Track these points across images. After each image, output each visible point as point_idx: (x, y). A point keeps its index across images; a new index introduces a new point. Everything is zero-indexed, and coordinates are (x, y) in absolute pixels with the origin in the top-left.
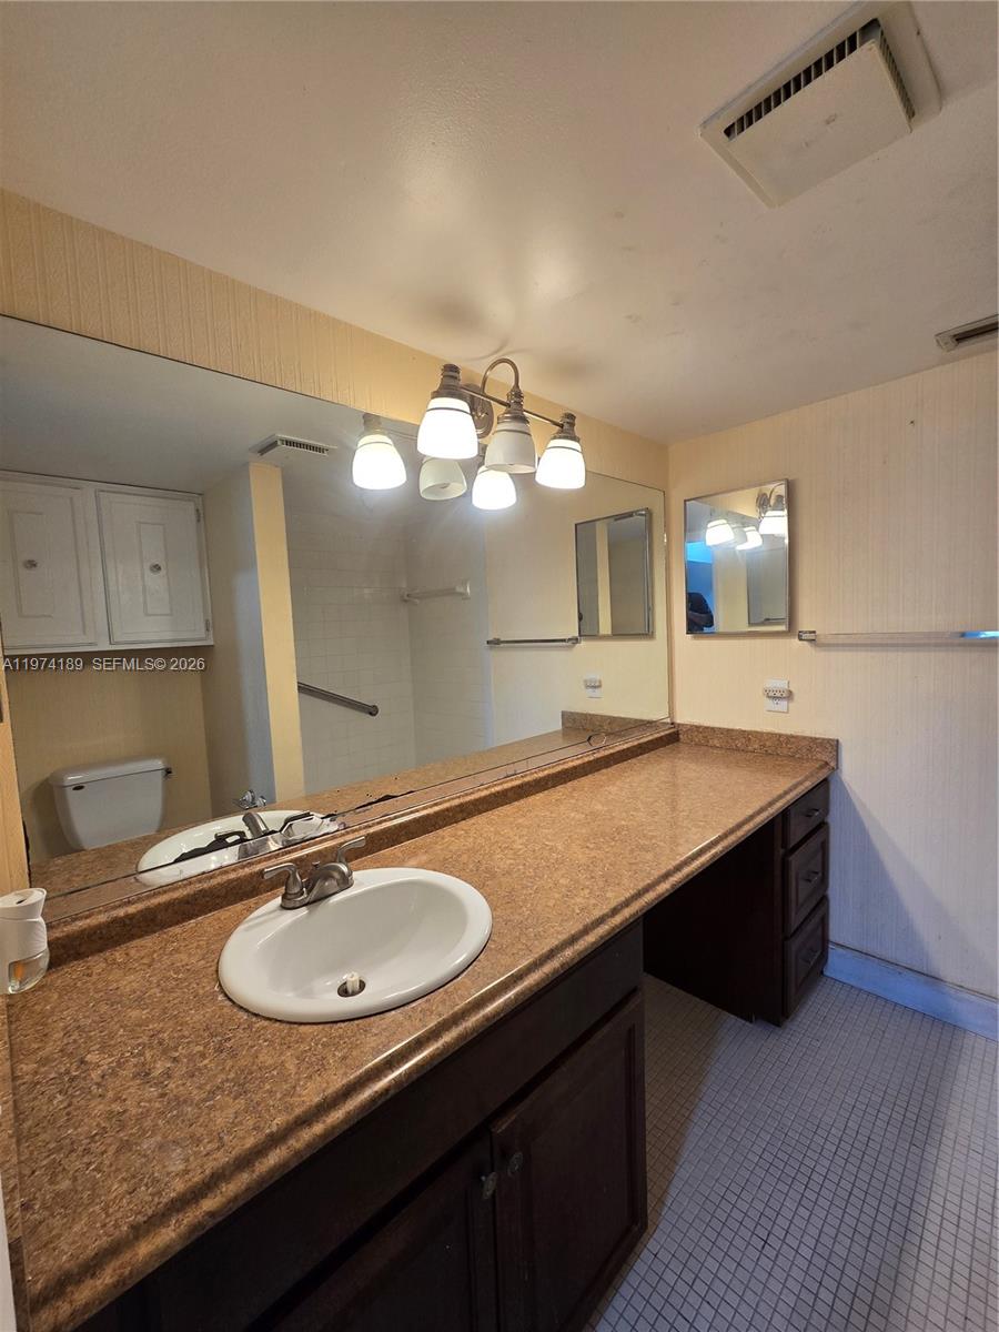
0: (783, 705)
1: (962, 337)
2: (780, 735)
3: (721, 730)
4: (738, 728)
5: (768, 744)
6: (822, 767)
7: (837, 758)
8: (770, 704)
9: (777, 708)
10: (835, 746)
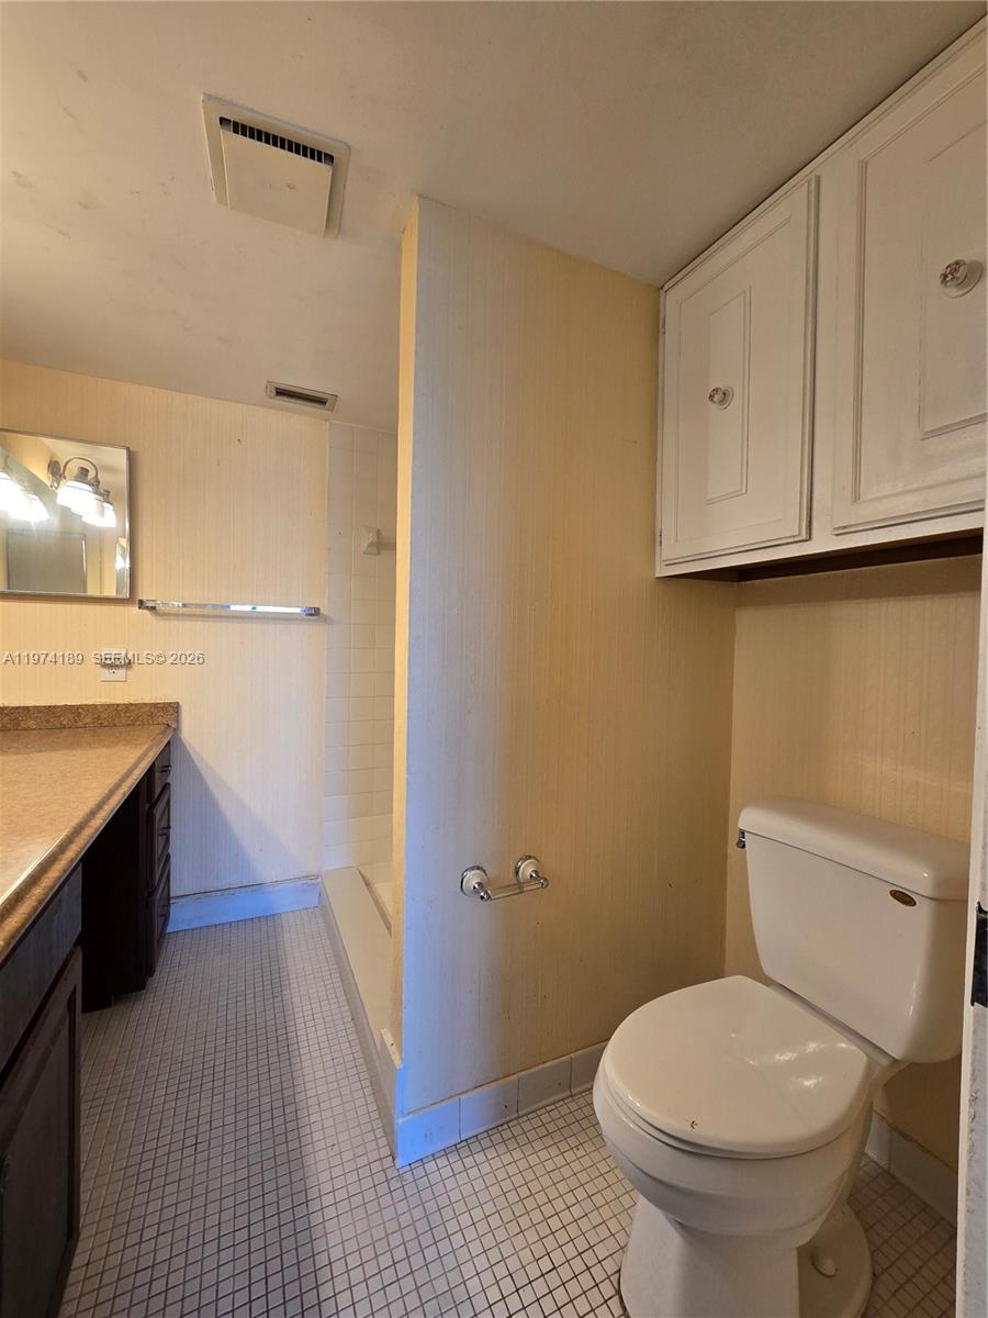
0: (121, 673)
1: (281, 392)
2: (118, 705)
3: (39, 709)
4: (62, 703)
5: (103, 715)
6: (164, 732)
7: (177, 720)
8: (106, 674)
9: (113, 677)
10: (174, 709)
